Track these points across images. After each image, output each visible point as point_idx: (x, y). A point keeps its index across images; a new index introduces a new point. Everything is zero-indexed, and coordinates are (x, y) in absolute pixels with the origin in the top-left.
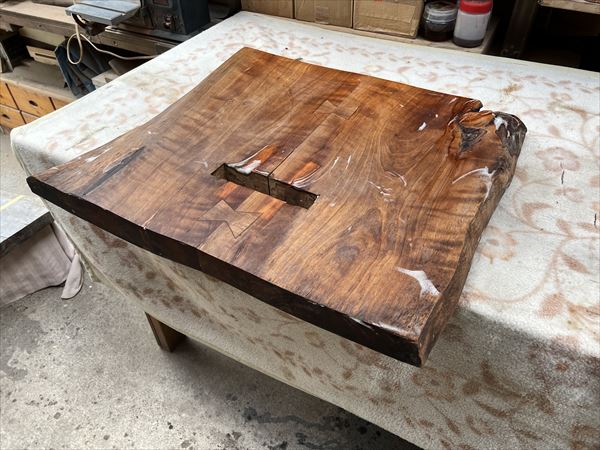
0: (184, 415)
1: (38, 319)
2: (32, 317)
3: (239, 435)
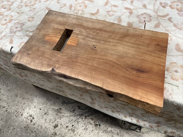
0: (44, 105)
3: (61, 109)
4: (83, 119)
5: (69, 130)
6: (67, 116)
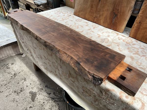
1: (16, 59)
2: (15, 59)
3: (43, 89)
5: (40, 104)
6: (44, 95)
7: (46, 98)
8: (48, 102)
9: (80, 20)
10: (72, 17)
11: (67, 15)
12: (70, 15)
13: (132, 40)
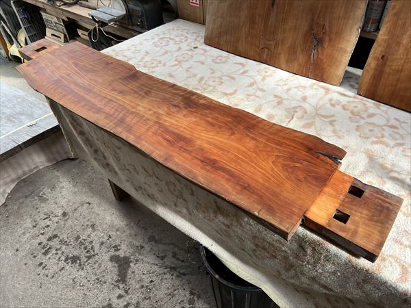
2: (56, 173)
3: (143, 247)
4: (174, 277)
5: (142, 287)
6: (149, 263)
7: (155, 268)
8: (161, 279)
9: (224, 60)
10: (202, 52)
11: (188, 48)
12: (195, 46)
13: (365, 104)
